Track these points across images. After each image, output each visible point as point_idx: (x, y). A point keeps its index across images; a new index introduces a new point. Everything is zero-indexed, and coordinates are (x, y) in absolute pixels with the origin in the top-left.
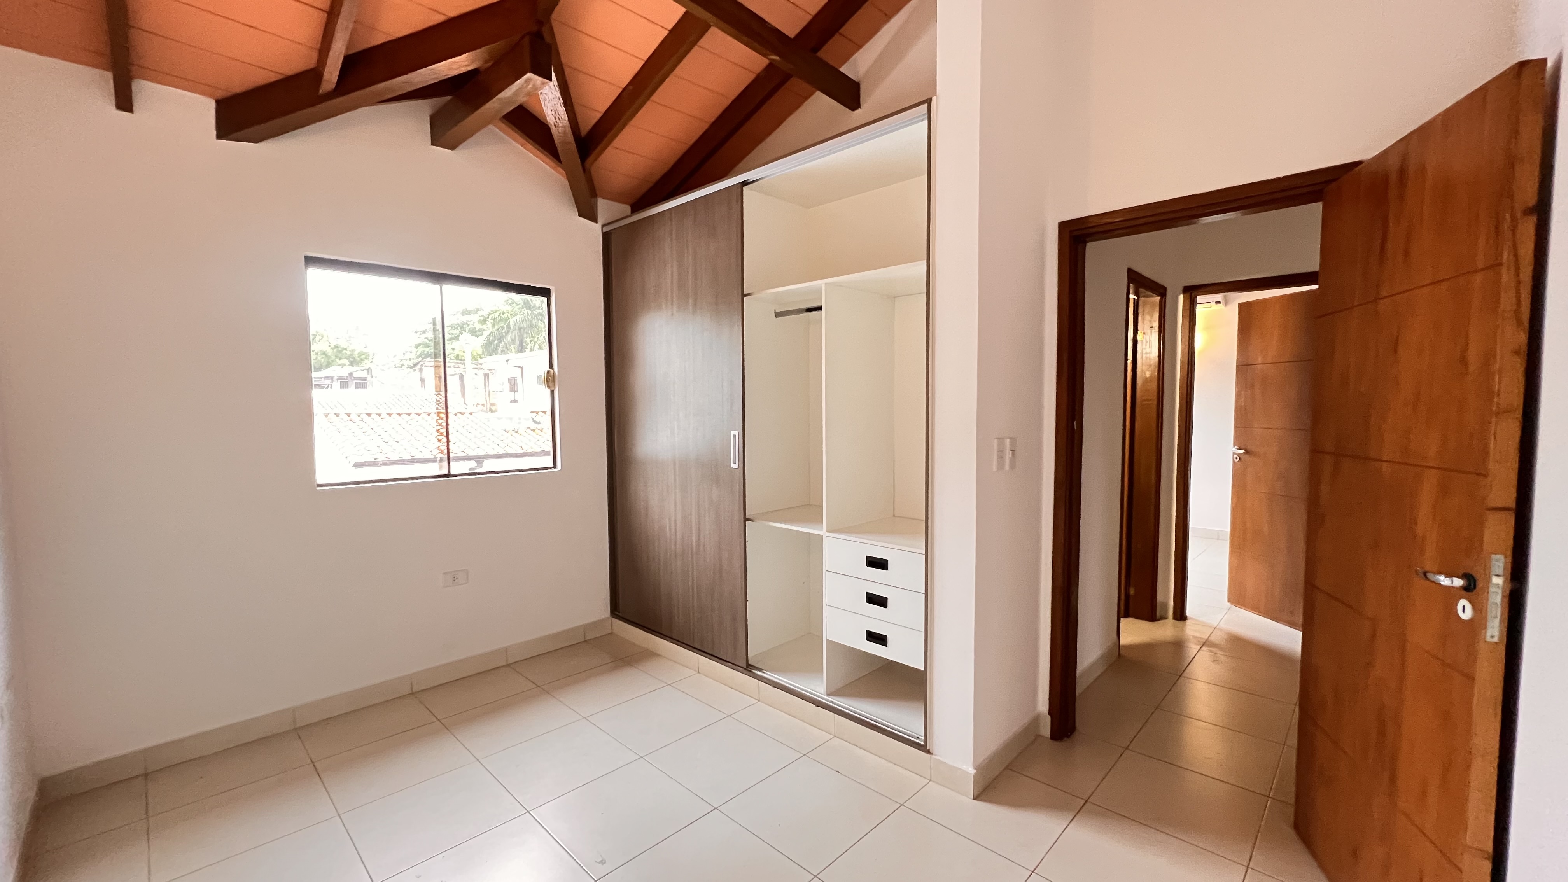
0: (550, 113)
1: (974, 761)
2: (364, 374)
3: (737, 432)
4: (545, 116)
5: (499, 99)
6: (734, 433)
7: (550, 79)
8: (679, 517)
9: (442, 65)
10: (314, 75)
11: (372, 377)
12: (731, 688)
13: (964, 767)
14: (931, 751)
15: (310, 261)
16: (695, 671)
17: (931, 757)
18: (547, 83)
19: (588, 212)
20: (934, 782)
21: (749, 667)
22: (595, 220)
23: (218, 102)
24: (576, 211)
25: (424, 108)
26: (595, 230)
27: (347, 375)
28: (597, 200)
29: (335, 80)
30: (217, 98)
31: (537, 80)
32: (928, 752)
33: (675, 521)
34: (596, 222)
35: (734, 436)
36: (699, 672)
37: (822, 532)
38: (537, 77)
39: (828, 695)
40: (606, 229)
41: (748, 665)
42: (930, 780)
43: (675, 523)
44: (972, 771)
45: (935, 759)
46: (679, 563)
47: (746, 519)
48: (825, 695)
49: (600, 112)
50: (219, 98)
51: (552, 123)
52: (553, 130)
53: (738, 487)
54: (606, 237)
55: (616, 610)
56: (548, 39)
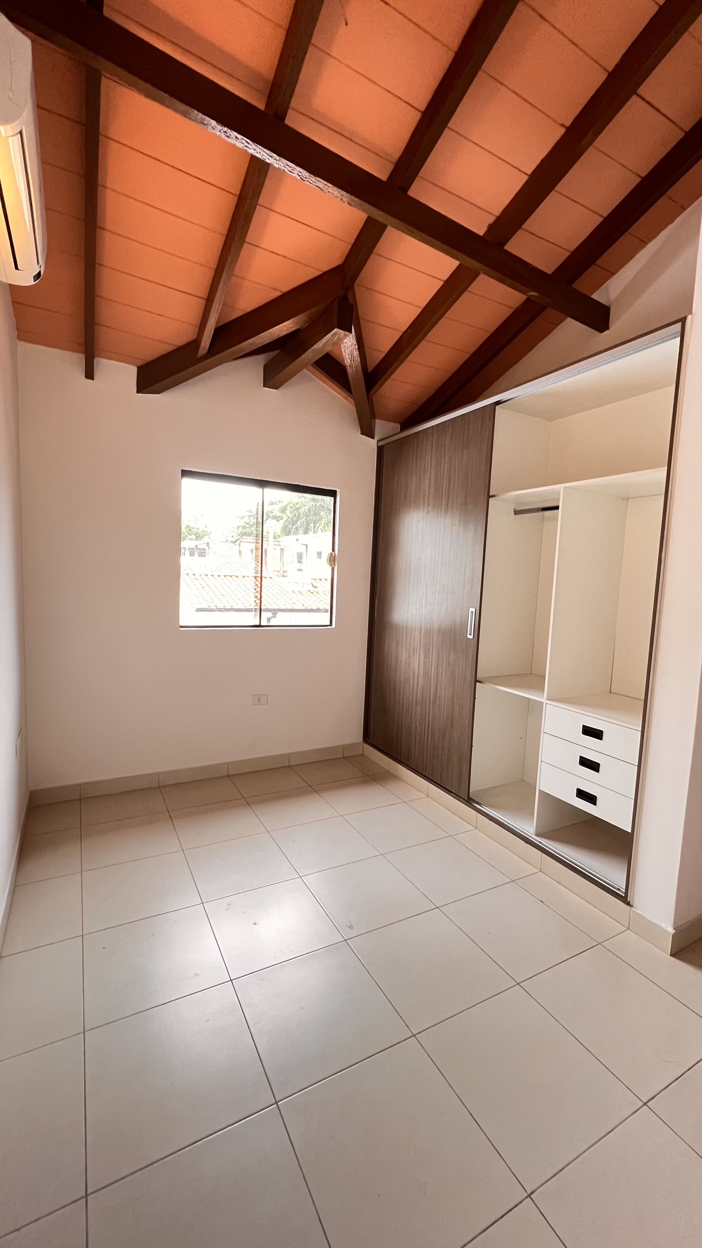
0: (347, 356)
1: (675, 922)
2: (205, 546)
3: (475, 609)
4: (344, 359)
5: (313, 350)
6: (471, 610)
7: (351, 332)
8: (421, 672)
9: (277, 329)
10: (195, 344)
11: (209, 548)
12: (454, 814)
13: (664, 925)
14: (631, 903)
15: (185, 473)
16: (426, 795)
17: (631, 909)
18: (348, 335)
19: (368, 431)
20: (630, 930)
21: (470, 800)
22: (373, 437)
23: (139, 368)
24: (359, 432)
25: (260, 361)
26: (372, 444)
27: (194, 547)
28: (375, 421)
29: (208, 347)
30: (138, 365)
31: (341, 333)
32: (628, 904)
33: (418, 674)
34: (374, 438)
35: (472, 612)
36: (428, 796)
37: (543, 700)
38: (341, 331)
39: (537, 835)
40: (380, 444)
41: (469, 798)
42: (628, 929)
43: (418, 677)
44: (671, 931)
45: (634, 911)
46: (419, 708)
47: (476, 681)
48: (534, 835)
49: (384, 352)
50: (139, 365)
51: (348, 364)
52: (349, 370)
53: (472, 654)
54: (380, 450)
55: (367, 737)
56: (351, 301)
